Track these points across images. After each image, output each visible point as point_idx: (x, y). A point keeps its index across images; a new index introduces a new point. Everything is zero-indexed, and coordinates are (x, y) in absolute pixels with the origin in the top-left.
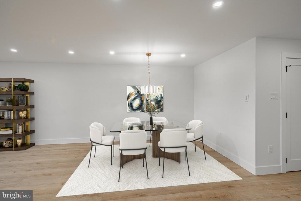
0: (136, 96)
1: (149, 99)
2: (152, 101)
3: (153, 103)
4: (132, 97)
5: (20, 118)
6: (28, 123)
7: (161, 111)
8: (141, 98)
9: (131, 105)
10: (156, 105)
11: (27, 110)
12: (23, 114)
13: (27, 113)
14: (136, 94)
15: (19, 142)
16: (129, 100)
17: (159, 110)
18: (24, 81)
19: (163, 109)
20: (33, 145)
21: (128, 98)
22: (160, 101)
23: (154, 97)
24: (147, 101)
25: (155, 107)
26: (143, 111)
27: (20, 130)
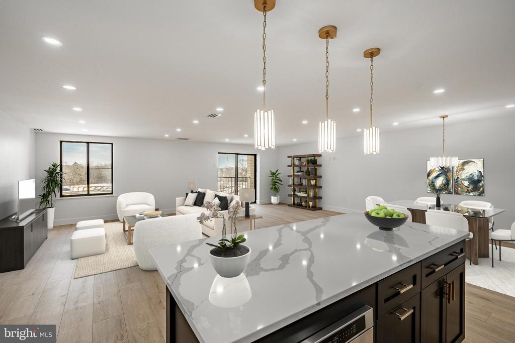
0: (439, 173)
1: (458, 178)
2: (464, 180)
3: (466, 183)
4: (434, 175)
5: (311, 185)
6: (317, 190)
7: (479, 195)
8: (446, 176)
9: (432, 185)
10: (471, 187)
11: (316, 180)
12: (313, 182)
13: (316, 182)
14: (439, 170)
15: (311, 204)
16: (430, 178)
17: (477, 193)
18: (315, 156)
19: (483, 192)
20: (321, 209)
21: (429, 175)
22: (479, 181)
23: (468, 175)
24: (456, 181)
25: (469, 189)
26: (450, 193)
27: (312, 194)
